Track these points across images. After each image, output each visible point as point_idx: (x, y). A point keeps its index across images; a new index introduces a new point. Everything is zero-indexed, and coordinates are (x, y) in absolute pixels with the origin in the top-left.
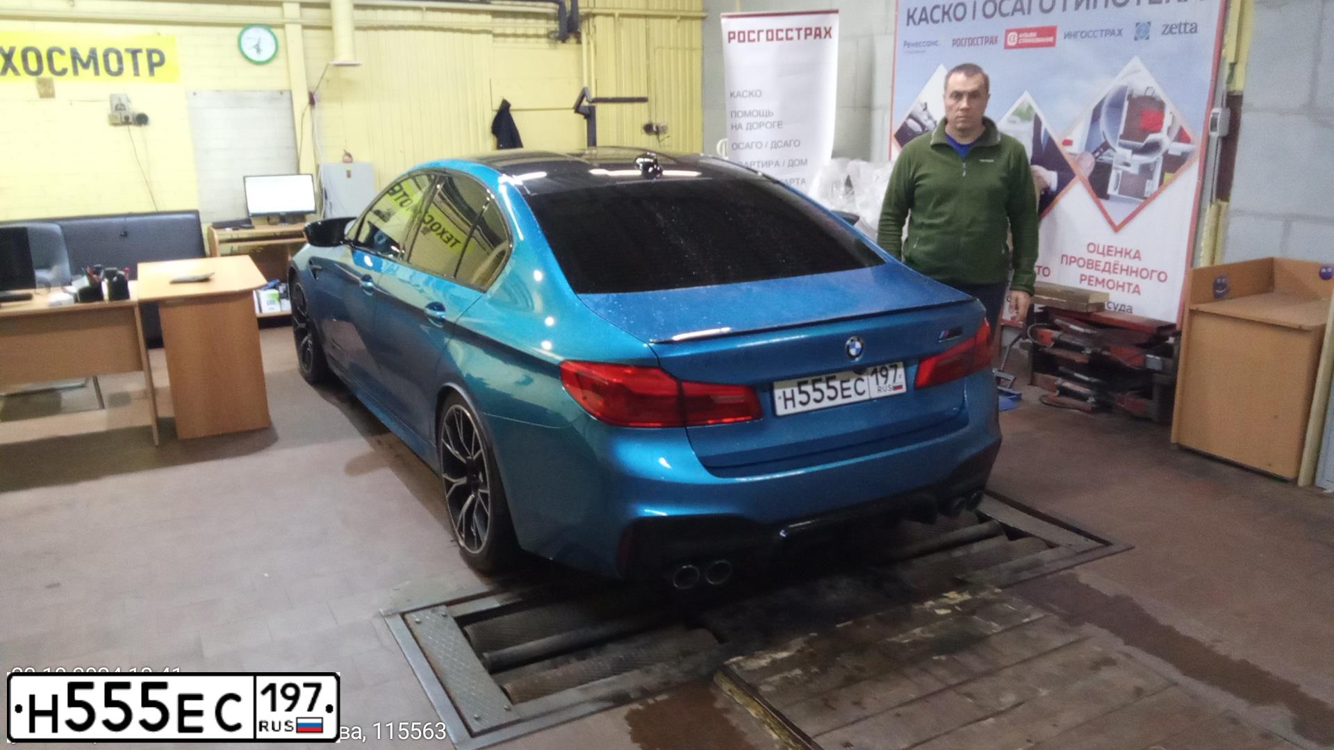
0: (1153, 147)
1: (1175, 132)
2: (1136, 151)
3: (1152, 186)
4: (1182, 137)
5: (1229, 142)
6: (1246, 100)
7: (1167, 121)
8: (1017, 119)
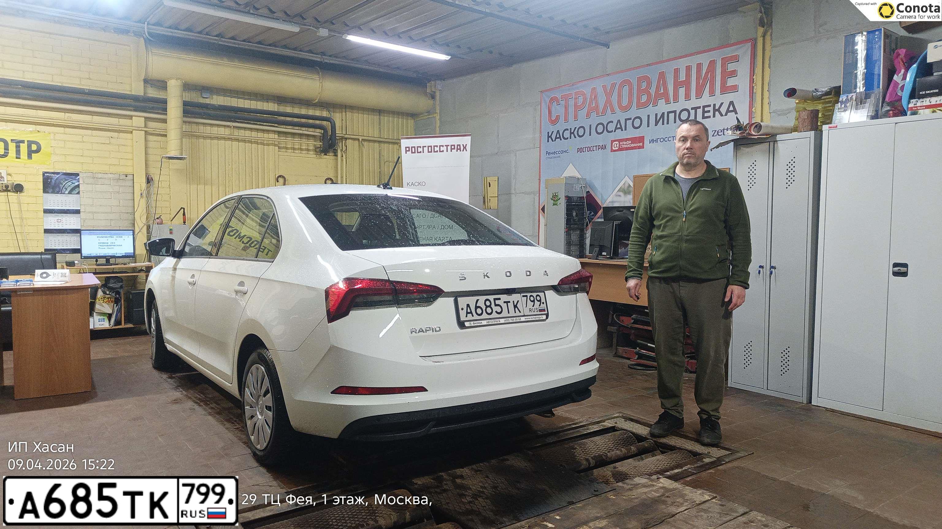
8: (621, 194)
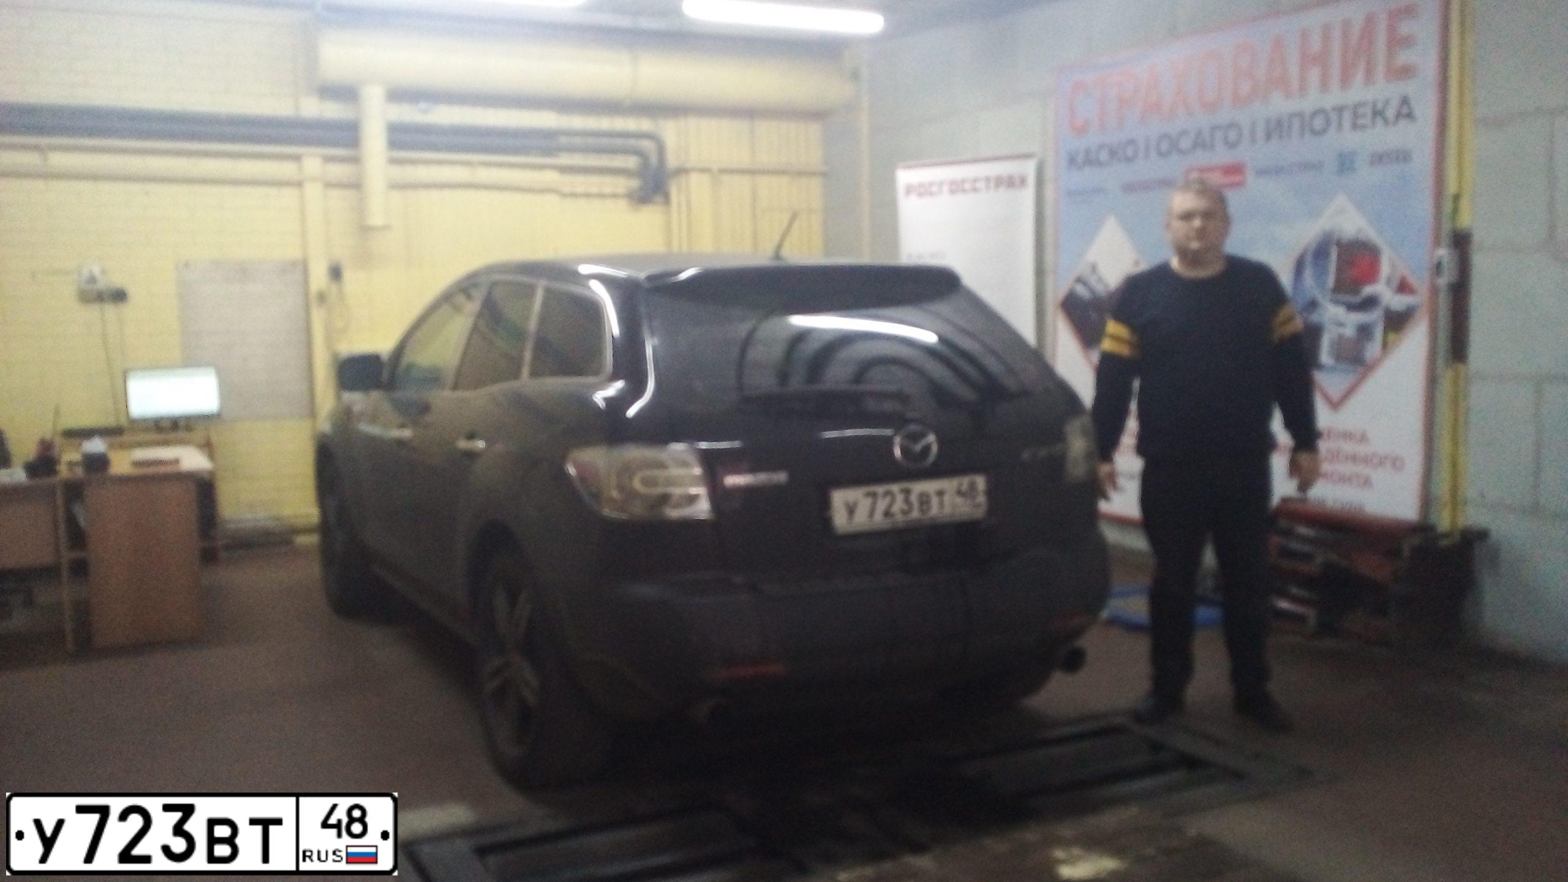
0: (1370, 303)
1: (1395, 283)
2: (1352, 307)
3: (1373, 349)
4: (1403, 287)
5: (1460, 291)
6: (1477, 238)
7: (1385, 269)
